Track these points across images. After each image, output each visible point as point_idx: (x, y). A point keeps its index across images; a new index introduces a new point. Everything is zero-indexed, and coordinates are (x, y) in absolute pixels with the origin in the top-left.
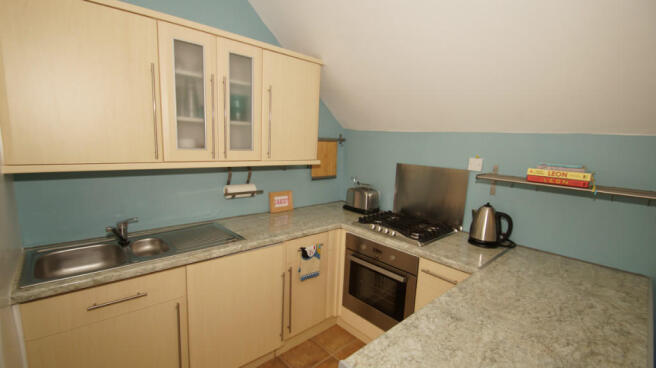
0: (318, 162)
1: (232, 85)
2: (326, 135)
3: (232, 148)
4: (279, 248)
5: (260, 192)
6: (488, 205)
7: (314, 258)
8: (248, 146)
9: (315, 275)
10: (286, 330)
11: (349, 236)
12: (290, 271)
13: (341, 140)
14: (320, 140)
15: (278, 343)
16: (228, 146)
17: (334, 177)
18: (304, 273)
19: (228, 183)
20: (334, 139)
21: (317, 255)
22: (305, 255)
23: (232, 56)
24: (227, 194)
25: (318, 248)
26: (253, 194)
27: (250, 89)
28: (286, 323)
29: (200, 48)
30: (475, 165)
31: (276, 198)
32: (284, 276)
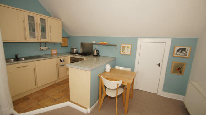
0: (63, 42)
1: (41, 25)
2: (64, 36)
3: (42, 38)
4: (55, 59)
5: (49, 49)
6: (95, 49)
7: (63, 62)
8: (46, 38)
9: (64, 65)
10: (58, 77)
11: (71, 57)
12: (58, 64)
13: (68, 38)
14: (63, 38)
15: (56, 79)
16: (41, 38)
17: (67, 46)
18: (61, 65)
19: (41, 47)
20: (67, 37)
21: (64, 61)
22: (61, 61)
23: (41, 19)
24: (40, 49)
25: (64, 59)
26: (47, 49)
27: (45, 26)
28: (58, 75)
29: (34, 17)
30: (94, 42)
31: (53, 51)
32: (56, 65)
